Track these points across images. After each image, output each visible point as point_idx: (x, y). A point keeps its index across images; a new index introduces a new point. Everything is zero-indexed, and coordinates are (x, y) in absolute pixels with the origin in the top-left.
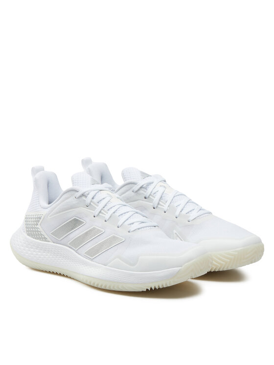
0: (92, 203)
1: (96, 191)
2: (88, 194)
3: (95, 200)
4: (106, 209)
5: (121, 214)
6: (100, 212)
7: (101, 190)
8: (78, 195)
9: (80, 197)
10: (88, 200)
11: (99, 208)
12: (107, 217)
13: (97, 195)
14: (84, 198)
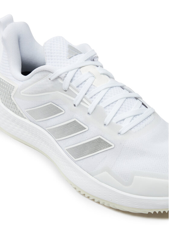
0: (70, 88)
1: (75, 70)
2: (65, 77)
3: (74, 84)
4: (88, 96)
5: (108, 104)
6: (82, 101)
7: (80, 68)
8: (53, 77)
9: (56, 79)
10: (66, 84)
11: (80, 95)
12: (91, 108)
13: (76, 75)
14: (60, 81)
